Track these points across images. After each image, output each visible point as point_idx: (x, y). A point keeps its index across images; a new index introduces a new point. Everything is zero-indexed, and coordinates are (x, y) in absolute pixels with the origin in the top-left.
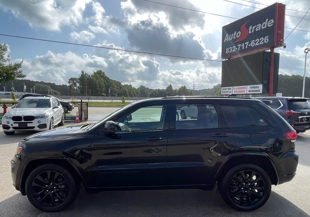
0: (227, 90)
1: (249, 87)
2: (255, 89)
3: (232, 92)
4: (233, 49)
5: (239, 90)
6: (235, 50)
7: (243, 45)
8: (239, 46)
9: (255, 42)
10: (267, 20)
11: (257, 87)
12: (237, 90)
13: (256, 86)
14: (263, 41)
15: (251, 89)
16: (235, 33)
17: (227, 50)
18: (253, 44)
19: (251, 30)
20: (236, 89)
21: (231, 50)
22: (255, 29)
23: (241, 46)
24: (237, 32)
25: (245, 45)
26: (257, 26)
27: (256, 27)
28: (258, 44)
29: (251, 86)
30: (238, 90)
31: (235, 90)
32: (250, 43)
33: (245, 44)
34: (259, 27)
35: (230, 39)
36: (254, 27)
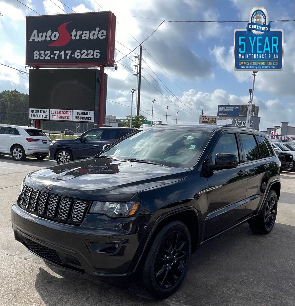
0: (39, 113)
1: (75, 112)
2: (84, 116)
3: (48, 116)
4: (45, 55)
5: (60, 115)
6: (49, 58)
7: (63, 53)
8: (56, 53)
9: (82, 54)
10: (97, 29)
11: (87, 114)
12: (57, 115)
13: (85, 111)
14: (93, 55)
15: (78, 116)
16: (49, 33)
17: (35, 55)
18: (77, 55)
19: (75, 35)
20: (56, 113)
21: (43, 55)
22: (81, 35)
23: (59, 53)
24: (52, 32)
25: (66, 54)
26: (84, 32)
27: (82, 34)
28: (86, 57)
29: (79, 111)
31: (53, 115)
32: (73, 53)
33: (65, 52)
34: (86, 35)
35: (40, 39)
36: (79, 33)
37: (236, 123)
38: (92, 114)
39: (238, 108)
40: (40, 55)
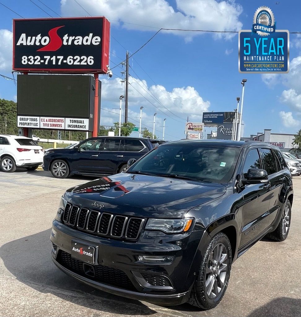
0: (29, 121)
1: (68, 120)
2: (78, 124)
3: (38, 125)
4: (35, 60)
5: (52, 123)
6: (39, 63)
7: (54, 58)
8: (47, 59)
9: (74, 60)
10: (91, 35)
11: (80, 122)
12: (48, 123)
13: (79, 119)
14: (86, 61)
15: (71, 124)
16: (39, 37)
17: (23, 60)
18: (69, 60)
19: (67, 40)
20: (47, 121)
21: (32, 60)
22: (73, 41)
23: (50, 59)
24: (42, 36)
25: (57, 60)
26: (77, 38)
27: (75, 39)
28: (79, 63)
29: (72, 119)
30: (50, 123)
31: (44, 123)
32: (65, 58)
33: (56, 58)
34: (79, 41)
35: (29, 44)
36: (71, 38)
37: (221, 130)
38: (86, 122)
39: (222, 115)
40: (29, 60)
